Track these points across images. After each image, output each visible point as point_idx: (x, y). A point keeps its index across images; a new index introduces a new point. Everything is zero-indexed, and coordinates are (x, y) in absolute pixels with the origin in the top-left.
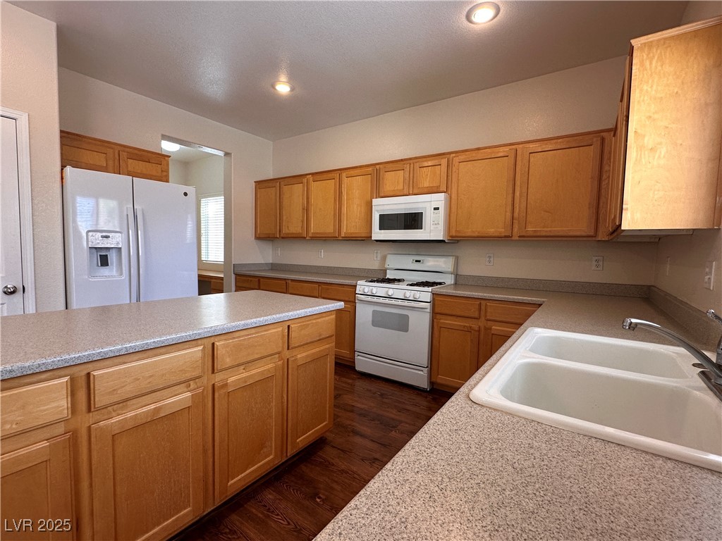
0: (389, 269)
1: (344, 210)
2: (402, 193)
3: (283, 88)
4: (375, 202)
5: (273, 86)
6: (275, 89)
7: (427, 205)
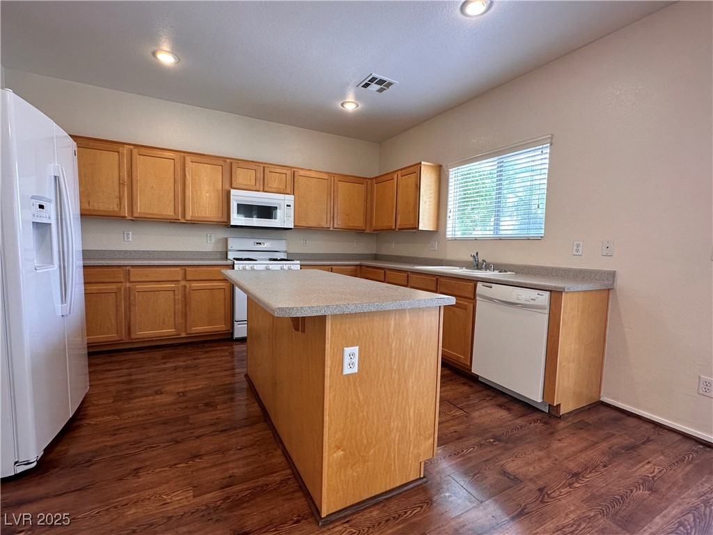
0: (231, 251)
1: (189, 193)
2: (254, 189)
3: (166, 58)
4: (233, 192)
5: (154, 54)
6: (156, 58)
7: (282, 203)
